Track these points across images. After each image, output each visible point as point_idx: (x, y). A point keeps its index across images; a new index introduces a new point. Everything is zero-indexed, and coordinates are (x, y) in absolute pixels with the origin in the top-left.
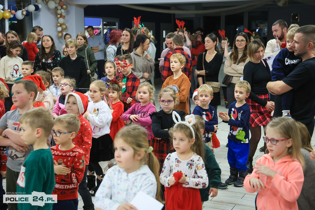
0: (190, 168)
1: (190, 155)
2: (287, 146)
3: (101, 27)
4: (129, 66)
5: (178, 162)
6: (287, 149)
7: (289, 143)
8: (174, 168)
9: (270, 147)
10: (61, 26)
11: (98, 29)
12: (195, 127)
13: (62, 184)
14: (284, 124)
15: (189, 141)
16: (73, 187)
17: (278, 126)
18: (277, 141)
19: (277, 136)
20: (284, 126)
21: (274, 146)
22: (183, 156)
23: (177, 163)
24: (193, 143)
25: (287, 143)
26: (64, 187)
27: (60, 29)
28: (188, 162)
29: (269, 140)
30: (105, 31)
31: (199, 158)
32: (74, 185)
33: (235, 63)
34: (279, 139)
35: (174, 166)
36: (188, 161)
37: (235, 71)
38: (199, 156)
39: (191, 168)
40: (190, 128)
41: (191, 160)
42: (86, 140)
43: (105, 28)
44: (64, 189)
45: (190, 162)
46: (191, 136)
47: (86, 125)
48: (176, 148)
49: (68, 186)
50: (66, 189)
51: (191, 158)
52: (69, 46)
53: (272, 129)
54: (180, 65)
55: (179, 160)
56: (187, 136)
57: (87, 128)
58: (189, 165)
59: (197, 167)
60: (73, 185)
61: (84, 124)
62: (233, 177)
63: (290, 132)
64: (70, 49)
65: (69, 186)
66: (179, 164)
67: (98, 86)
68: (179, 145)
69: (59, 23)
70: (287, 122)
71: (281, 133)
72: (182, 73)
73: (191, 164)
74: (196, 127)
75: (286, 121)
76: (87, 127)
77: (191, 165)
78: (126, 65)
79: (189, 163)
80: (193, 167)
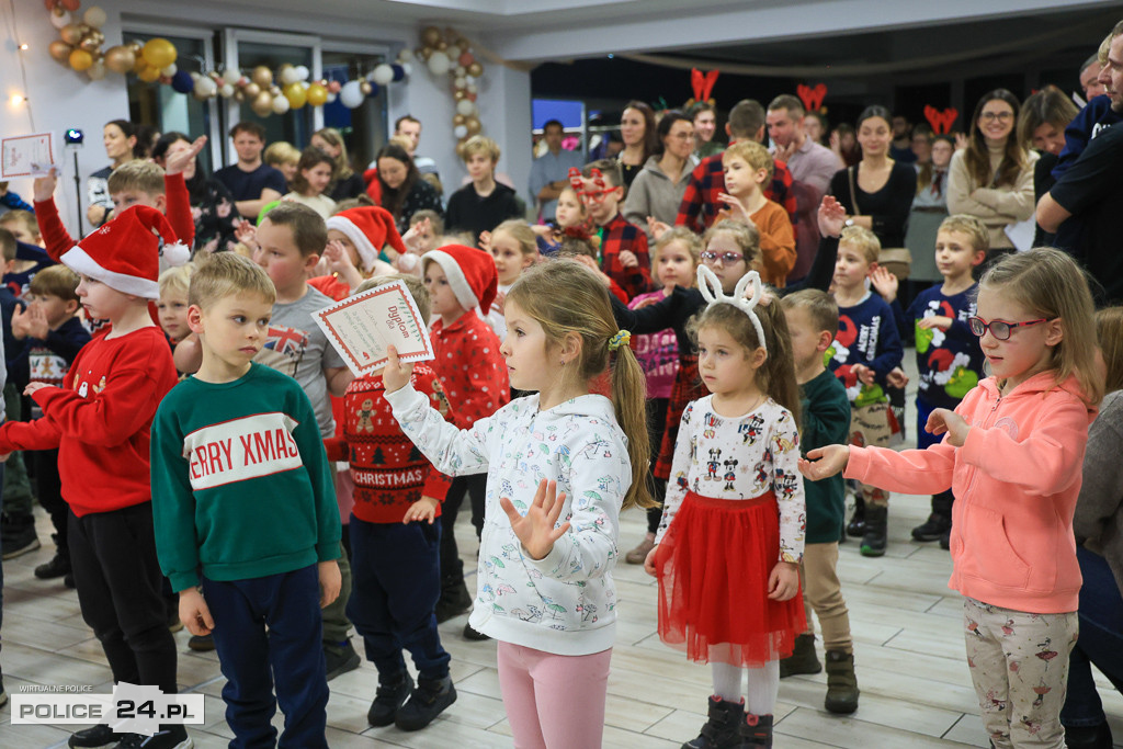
0: (749, 441)
1: (751, 402)
2: (1048, 343)
3: (581, 129)
4: (610, 191)
5: (711, 425)
6: (1047, 354)
7: (1054, 331)
8: (701, 443)
9: (991, 348)
10: (465, 121)
11: (576, 135)
12: (770, 315)
13: (379, 471)
14: (1034, 272)
15: (746, 357)
16: (411, 481)
17: (1016, 280)
18: (1012, 327)
19: (1010, 313)
20: (1033, 279)
21: (1002, 344)
22: (730, 404)
23: (708, 427)
24: (758, 364)
25: (1048, 333)
26: (386, 479)
27: (461, 131)
28: (743, 421)
29: (986, 327)
30: (596, 140)
31: (783, 412)
32: (415, 476)
33: (984, 185)
34: (1017, 322)
35: (700, 437)
36: (745, 418)
37: (990, 207)
38: (782, 409)
39: (753, 441)
40: (747, 316)
41: (755, 418)
42: (475, 383)
43: (595, 133)
44: (386, 487)
45: (750, 423)
46: (750, 339)
47: (475, 337)
48: (707, 377)
49: (396, 478)
50: (393, 488)
51: (756, 412)
52: (475, 157)
53: (996, 289)
54: (752, 175)
55: (717, 416)
56: (739, 339)
57: (478, 348)
58: (747, 431)
59: (778, 442)
60: (410, 473)
61: (472, 335)
62: (938, 518)
63: (1053, 296)
64: (476, 164)
65: (399, 476)
66: (714, 428)
67: (516, 237)
68: (714, 368)
69: (459, 114)
70: (1046, 265)
71: (1023, 301)
72: (764, 201)
73: (752, 430)
74: (773, 313)
75: (1041, 263)
76: (478, 345)
77: (751, 433)
78: (600, 188)
79: (746, 426)
80: (757, 436)
